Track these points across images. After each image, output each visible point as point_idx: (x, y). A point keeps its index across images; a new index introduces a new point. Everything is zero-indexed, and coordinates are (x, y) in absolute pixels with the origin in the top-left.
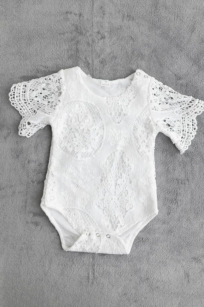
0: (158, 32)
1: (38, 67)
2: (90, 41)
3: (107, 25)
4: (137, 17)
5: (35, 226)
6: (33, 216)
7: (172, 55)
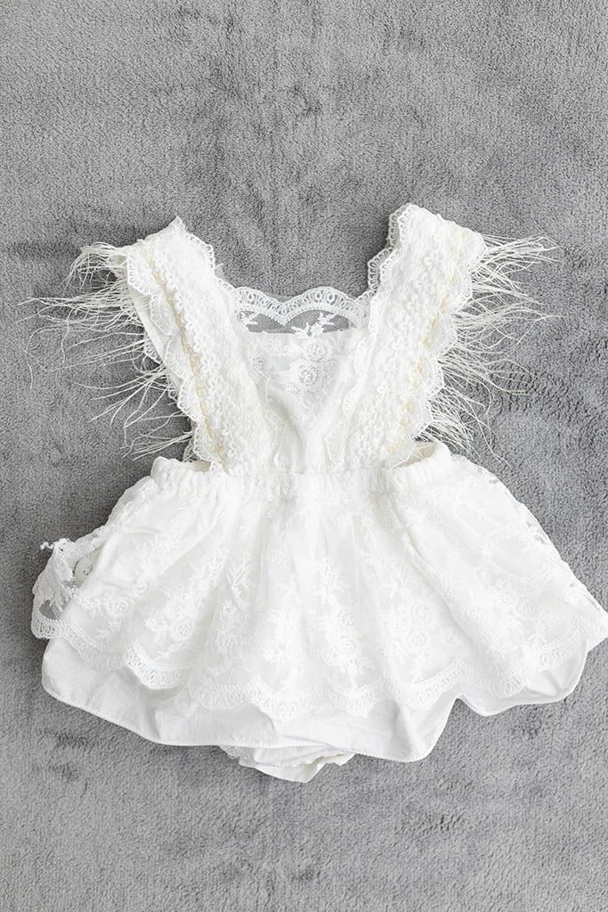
0: (511, 95)
1: (76, 212)
2: (265, 120)
3: (327, 64)
4: (436, 39)
5: (65, 780)
6: (58, 746)
7: (557, 179)
